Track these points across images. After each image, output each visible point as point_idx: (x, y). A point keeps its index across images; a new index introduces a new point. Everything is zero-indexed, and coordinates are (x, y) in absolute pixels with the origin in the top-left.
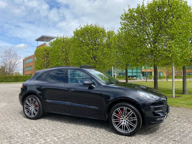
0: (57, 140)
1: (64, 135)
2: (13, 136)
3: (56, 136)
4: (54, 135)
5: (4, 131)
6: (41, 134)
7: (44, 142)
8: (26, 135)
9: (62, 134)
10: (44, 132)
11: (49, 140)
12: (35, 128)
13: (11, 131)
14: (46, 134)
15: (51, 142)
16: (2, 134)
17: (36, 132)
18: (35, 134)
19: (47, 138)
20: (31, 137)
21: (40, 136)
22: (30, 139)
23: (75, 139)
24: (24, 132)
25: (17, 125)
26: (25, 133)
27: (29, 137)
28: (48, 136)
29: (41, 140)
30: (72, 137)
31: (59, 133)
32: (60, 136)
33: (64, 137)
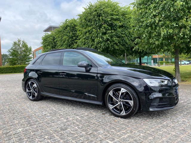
0: (80, 119)
1: (86, 114)
2: (31, 116)
3: (77, 115)
4: (75, 114)
5: (21, 112)
6: (61, 113)
7: (66, 120)
8: (45, 114)
9: (84, 113)
10: (64, 112)
11: (71, 119)
12: (53, 108)
13: (28, 111)
14: (66, 113)
15: (74, 121)
16: (19, 114)
17: (56, 112)
18: (54, 114)
19: (68, 117)
20: (51, 116)
21: (60, 115)
22: (50, 118)
23: (100, 118)
24: (42, 112)
25: (34, 106)
26: (44, 113)
27: (48, 116)
28: (69, 115)
29: (63, 119)
30: (96, 116)
31: (80, 112)
32: (82, 114)
33: (87, 116)
